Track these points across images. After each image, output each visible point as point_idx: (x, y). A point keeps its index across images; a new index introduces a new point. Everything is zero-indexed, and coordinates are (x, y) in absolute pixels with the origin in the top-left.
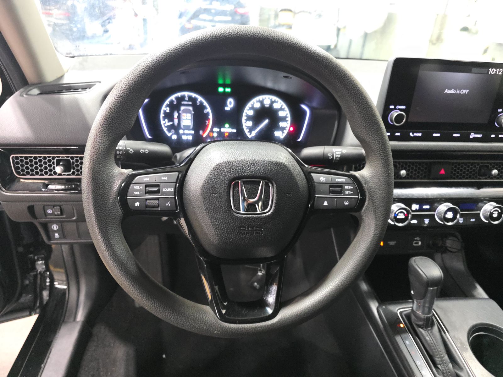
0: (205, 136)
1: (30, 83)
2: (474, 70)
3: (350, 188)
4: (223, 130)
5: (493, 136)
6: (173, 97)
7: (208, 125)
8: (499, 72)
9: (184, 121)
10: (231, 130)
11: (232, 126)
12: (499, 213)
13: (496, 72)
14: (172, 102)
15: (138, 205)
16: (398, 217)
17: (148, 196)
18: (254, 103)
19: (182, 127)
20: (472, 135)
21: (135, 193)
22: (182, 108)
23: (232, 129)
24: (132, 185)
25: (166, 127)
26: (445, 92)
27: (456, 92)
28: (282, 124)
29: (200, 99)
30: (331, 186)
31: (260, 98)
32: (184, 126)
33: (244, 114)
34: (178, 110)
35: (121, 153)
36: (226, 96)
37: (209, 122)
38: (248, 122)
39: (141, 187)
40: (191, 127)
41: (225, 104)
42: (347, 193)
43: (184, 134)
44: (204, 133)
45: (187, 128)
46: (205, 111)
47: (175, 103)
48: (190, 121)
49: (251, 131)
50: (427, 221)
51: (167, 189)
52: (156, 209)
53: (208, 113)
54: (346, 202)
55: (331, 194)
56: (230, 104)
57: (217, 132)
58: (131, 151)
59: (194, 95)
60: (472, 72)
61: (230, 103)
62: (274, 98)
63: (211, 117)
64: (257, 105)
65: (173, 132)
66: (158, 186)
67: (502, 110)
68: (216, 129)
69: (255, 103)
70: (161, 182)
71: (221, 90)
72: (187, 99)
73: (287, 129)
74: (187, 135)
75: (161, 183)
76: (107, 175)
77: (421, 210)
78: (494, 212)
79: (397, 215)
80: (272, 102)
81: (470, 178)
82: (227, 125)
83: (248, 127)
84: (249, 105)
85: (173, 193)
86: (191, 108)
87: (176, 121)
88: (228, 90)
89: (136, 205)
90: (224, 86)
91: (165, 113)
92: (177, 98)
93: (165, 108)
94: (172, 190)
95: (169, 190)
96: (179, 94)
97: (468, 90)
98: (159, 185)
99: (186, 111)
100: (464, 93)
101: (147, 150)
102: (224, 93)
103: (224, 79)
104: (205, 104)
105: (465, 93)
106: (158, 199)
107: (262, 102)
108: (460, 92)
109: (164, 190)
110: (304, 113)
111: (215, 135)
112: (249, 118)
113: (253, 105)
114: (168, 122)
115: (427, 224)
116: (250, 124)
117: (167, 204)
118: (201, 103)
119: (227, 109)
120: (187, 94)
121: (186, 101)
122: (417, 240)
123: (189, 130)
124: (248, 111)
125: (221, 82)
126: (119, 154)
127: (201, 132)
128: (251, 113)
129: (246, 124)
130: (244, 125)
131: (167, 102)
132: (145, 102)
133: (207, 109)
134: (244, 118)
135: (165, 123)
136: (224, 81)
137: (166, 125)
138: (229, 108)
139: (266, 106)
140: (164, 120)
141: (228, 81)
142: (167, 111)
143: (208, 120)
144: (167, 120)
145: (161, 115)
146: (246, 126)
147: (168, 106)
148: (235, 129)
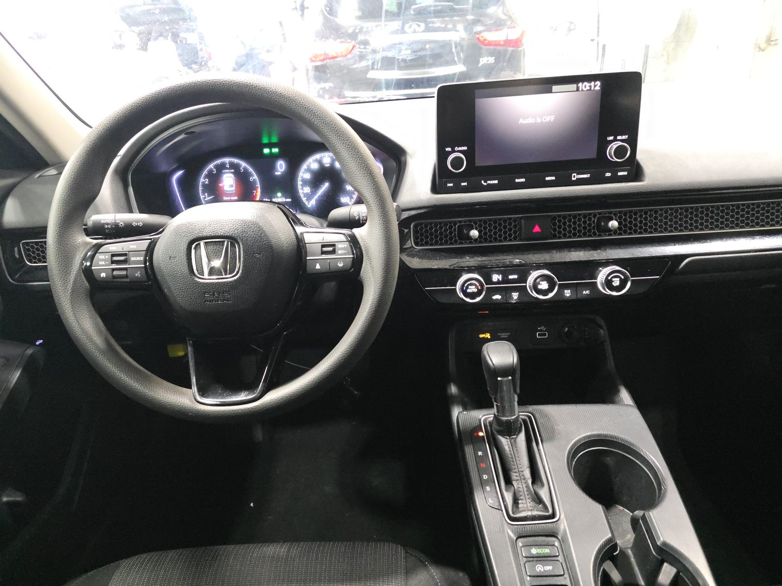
1: (50, 164)
2: (555, 88)
3: (343, 247)
4: (275, 199)
5: (608, 174)
6: (211, 166)
7: (256, 195)
8: (595, 86)
11: (285, 194)
12: (621, 279)
13: (590, 86)
14: (210, 171)
15: (104, 276)
16: (469, 291)
17: (114, 266)
18: (310, 163)
20: (575, 177)
21: (101, 263)
23: (286, 198)
24: (97, 254)
25: (206, 201)
26: (519, 123)
27: (536, 120)
29: (243, 164)
30: (323, 246)
31: (318, 156)
33: (300, 179)
34: (220, 180)
35: (109, 226)
36: (273, 158)
37: (257, 192)
38: (304, 188)
39: (107, 257)
41: (273, 167)
42: (340, 252)
46: (251, 179)
47: (215, 172)
49: (309, 197)
50: (515, 296)
51: (135, 258)
52: (125, 280)
53: (254, 181)
54: (340, 263)
55: (323, 255)
56: (281, 167)
58: (121, 225)
59: (236, 161)
60: (553, 91)
61: (281, 165)
63: (258, 185)
64: (315, 166)
66: (125, 255)
67: (613, 137)
69: (312, 163)
70: (129, 250)
71: (266, 151)
75: (129, 252)
76: (70, 245)
77: (505, 280)
78: (613, 279)
79: (467, 288)
80: (333, 161)
81: (585, 235)
82: (279, 194)
83: (306, 195)
84: (304, 166)
85: (143, 262)
86: (233, 176)
88: (275, 150)
89: (102, 276)
90: (270, 145)
91: (204, 185)
92: (216, 167)
93: (203, 180)
94: (142, 258)
95: (138, 258)
96: (219, 161)
97: (554, 116)
98: (127, 254)
100: (548, 121)
101: (141, 223)
102: (271, 154)
103: (270, 137)
104: (251, 170)
105: (550, 120)
106: (126, 269)
107: (320, 162)
108: (541, 119)
109: (132, 259)
112: (305, 183)
113: (308, 166)
114: (208, 196)
115: (516, 300)
116: (307, 190)
117: (136, 275)
118: (245, 169)
119: (277, 173)
120: (227, 160)
122: (541, 330)
124: (304, 174)
125: (265, 140)
126: (108, 228)
128: (307, 176)
129: (303, 191)
130: (300, 191)
131: (205, 172)
132: (180, 173)
133: (253, 176)
134: (300, 183)
135: (205, 198)
136: (270, 139)
137: (206, 199)
138: (280, 172)
139: (326, 165)
140: (203, 194)
141: (275, 140)
142: (206, 183)
143: (256, 189)
144: (206, 194)
145: (200, 188)
146: (304, 193)
147: (207, 176)
148: (289, 199)
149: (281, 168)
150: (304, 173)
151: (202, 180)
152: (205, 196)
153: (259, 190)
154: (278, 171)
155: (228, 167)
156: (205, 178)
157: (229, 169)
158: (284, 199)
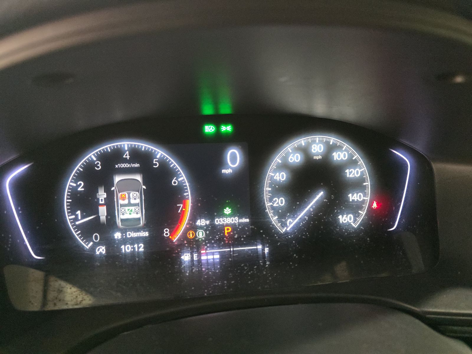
0: (175, 239)
4: (218, 221)
6: (92, 155)
7: (183, 212)
9: (122, 209)
10: (236, 220)
11: (238, 212)
14: (89, 166)
18: (288, 154)
19: (119, 223)
22: (117, 179)
23: (240, 217)
25: (78, 227)
28: (354, 197)
29: (160, 153)
31: (302, 141)
32: (122, 220)
33: (267, 181)
34: (108, 185)
36: (221, 142)
37: (184, 207)
38: (275, 199)
40: (142, 223)
41: (220, 162)
43: (125, 241)
44: (173, 233)
45: (130, 225)
46: (174, 182)
47: (99, 167)
48: (138, 209)
49: (282, 215)
53: (181, 186)
57: (205, 228)
59: (144, 146)
62: (333, 139)
63: (188, 193)
64: (296, 159)
65: (96, 238)
68: (202, 222)
69: (290, 153)
71: (209, 129)
72: (127, 156)
73: (366, 206)
74: (133, 241)
80: (330, 149)
82: (228, 211)
84: (277, 159)
86: (139, 178)
87: (103, 211)
88: (227, 129)
90: (217, 119)
91: (74, 193)
92: (103, 157)
93: (72, 183)
96: (108, 147)
99: (127, 186)
102: (218, 136)
103: (216, 105)
104: (174, 164)
107: (305, 151)
110: (401, 167)
111: (201, 235)
113: (284, 159)
114: (84, 215)
116: (280, 202)
118: (164, 164)
119: (226, 171)
120: (126, 144)
121: (125, 161)
123: (138, 230)
125: (208, 110)
127: (166, 232)
128: (282, 177)
129: (273, 203)
130: (268, 204)
131: (78, 167)
132: (20, 170)
133: (177, 175)
134: (267, 189)
135: (76, 219)
136: (216, 108)
137: (77, 223)
138: (232, 168)
139: (315, 158)
140: (73, 211)
141: (226, 109)
142: (80, 189)
143: (183, 200)
144: (79, 212)
145: (66, 201)
146: (272, 208)
147: (80, 176)
148: (246, 218)
149: (234, 162)
150: (275, 171)
151: (70, 183)
152: (77, 216)
153: (189, 203)
154: (228, 167)
155: (128, 157)
156: (76, 181)
157: (129, 162)
158: (237, 218)
